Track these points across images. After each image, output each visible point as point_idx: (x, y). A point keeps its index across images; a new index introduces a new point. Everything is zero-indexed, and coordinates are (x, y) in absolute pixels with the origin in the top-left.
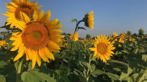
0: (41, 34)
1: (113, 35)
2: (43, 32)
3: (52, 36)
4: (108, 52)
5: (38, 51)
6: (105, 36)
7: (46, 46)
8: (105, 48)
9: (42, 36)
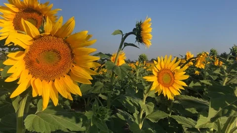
1: (186, 56)
2: (62, 52)
3: (77, 58)
4: (176, 83)
5: (54, 81)
6: (171, 57)
7: (68, 74)
8: (171, 77)
9: (60, 57)
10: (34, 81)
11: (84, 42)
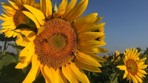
0: (66, 40)
2: (69, 36)
4: (139, 72)
7: (73, 61)
8: (135, 66)
9: (67, 41)
10: (43, 68)
11: (92, 26)
